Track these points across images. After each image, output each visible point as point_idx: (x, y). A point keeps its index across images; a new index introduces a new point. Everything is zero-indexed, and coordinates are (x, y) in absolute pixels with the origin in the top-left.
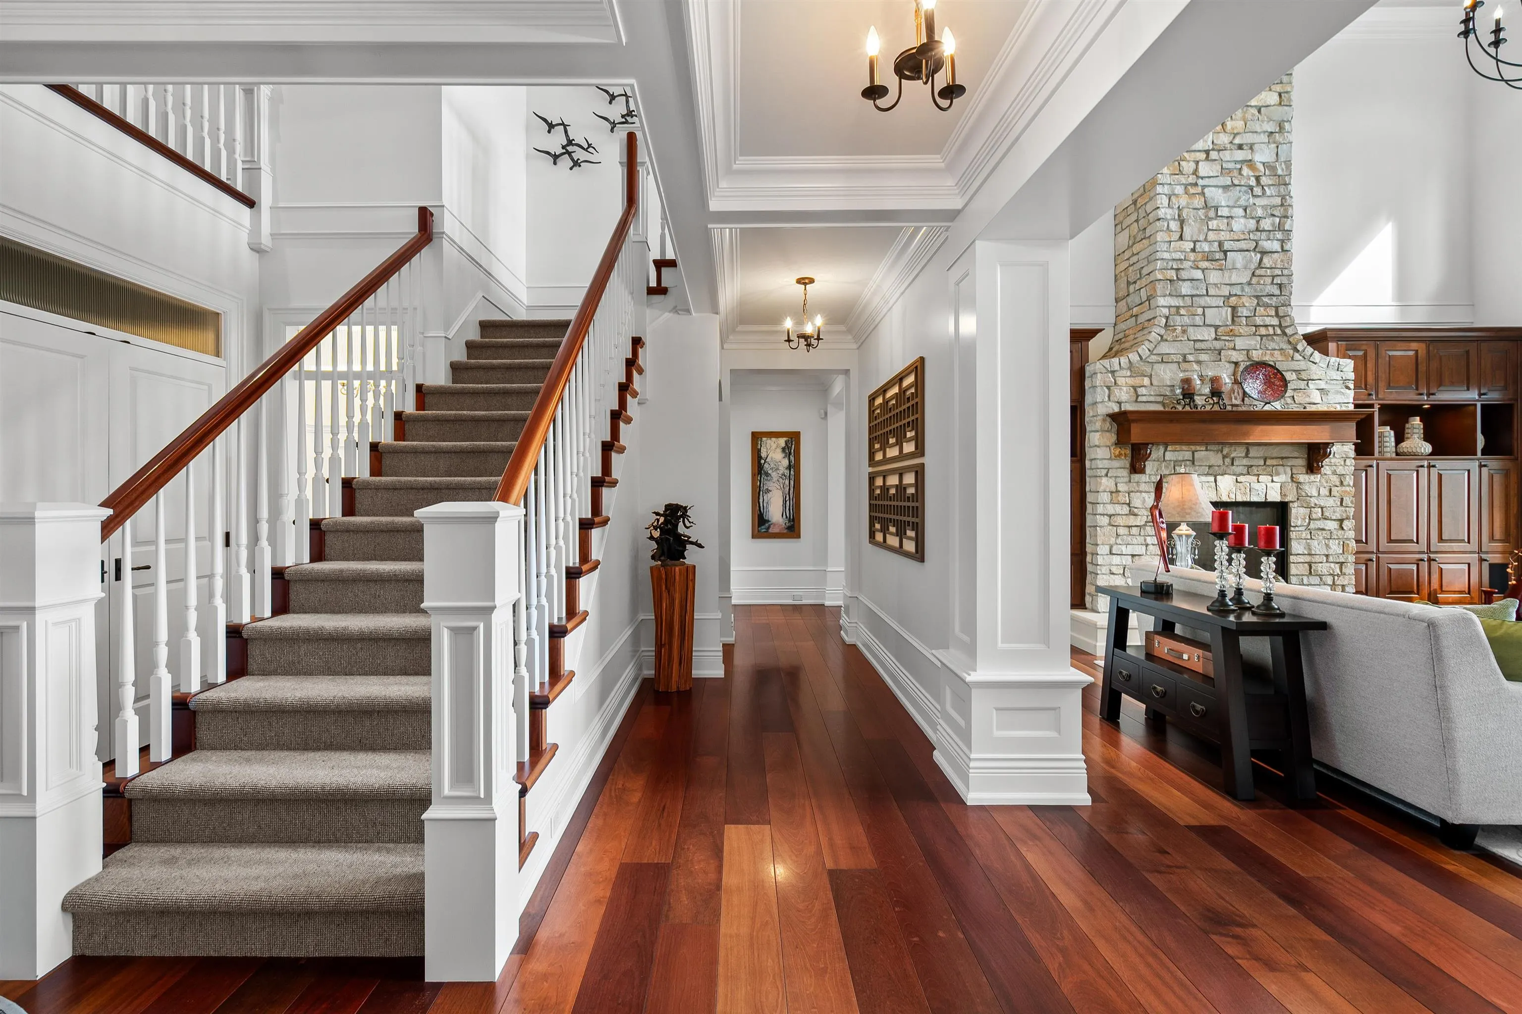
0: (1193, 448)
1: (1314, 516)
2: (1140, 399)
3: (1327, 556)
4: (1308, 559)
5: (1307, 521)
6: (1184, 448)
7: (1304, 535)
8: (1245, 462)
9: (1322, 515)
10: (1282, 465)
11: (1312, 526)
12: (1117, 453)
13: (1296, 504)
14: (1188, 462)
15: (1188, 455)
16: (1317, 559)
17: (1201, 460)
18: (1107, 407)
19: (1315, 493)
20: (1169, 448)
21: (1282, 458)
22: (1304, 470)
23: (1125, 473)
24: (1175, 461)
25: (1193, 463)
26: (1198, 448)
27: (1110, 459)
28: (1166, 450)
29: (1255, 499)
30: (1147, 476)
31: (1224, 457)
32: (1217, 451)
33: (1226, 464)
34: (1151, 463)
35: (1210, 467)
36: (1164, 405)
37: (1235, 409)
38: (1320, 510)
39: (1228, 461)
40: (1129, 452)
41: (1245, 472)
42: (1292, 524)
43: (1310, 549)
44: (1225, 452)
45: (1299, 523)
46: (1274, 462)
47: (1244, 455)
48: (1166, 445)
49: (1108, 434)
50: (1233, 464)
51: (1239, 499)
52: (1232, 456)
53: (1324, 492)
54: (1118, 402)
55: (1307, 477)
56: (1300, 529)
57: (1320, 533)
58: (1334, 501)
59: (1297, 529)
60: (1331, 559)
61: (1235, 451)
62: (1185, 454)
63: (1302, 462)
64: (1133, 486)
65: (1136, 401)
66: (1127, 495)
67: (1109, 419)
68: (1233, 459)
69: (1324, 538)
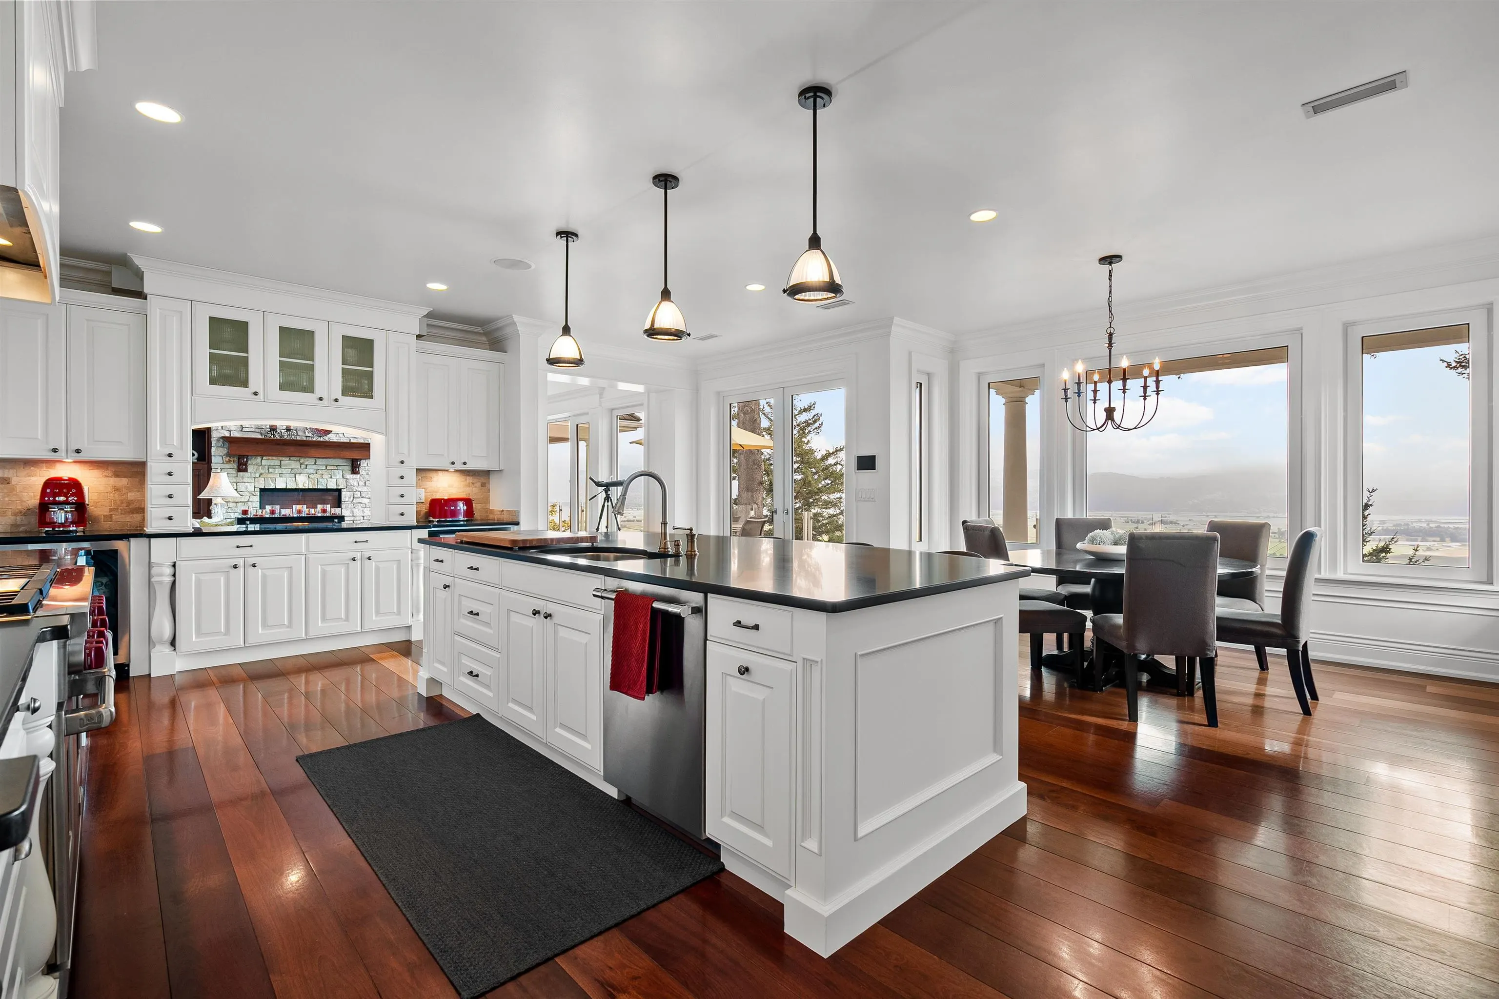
0: (281, 458)
1: (355, 496)
2: (244, 430)
3: (363, 517)
4: (352, 518)
5: (352, 498)
6: (274, 458)
7: (350, 506)
8: (314, 467)
9: (361, 495)
10: (337, 469)
11: (354, 501)
12: (227, 460)
13: (345, 490)
14: (277, 466)
15: (278, 462)
16: (358, 518)
17: (285, 465)
18: (220, 432)
19: (356, 484)
20: (264, 458)
21: (337, 466)
22: (350, 472)
23: (234, 472)
24: (269, 466)
25: (281, 467)
26: (284, 459)
27: (223, 463)
28: (262, 459)
29: (320, 487)
30: (249, 474)
31: (301, 464)
32: (297, 461)
33: (302, 467)
34: (252, 467)
35: (292, 469)
36: (261, 434)
37: (308, 438)
38: (359, 493)
39: (303, 466)
40: (236, 459)
41: (314, 473)
42: (343, 500)
43: (353, 513)
44: (301, 462)
45: (347, 500)
46: (332, 468)
47: (313, 463)
48: (262, 457)
49: (221, 449)
50: (306, 468)
51: (311, 487)
52: (306, 463)
53: (362, 483)
54: (228, 431)
55: (352, 475)
56: (348, 503)
57: (359, 505)
58: (367, 488)
59: (346, 503)
60: (365, 518)
61: (308, 461)
62: (275, 461)
63: (348, 468)
64: (240, 480)
65: (242, 431)
66: (235, 484)
67: (221, 440)
68: (307, 465)
69: (362, 507)
